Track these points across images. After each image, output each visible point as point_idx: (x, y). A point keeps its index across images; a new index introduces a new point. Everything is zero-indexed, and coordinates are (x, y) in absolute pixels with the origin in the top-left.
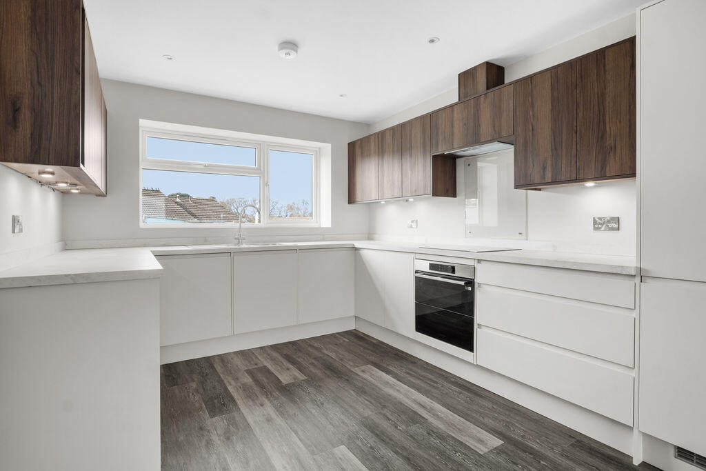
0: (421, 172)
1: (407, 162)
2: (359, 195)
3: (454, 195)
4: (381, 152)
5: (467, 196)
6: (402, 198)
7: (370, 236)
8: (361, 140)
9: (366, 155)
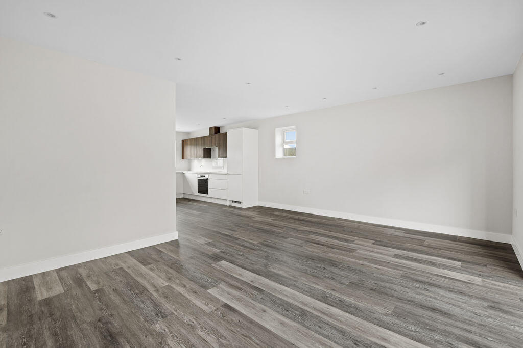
0: (200, 151)
1: (198, 148)
2: (185, 157)
3: (210, 158)
4: (191, 144)
5: (213, 158)
6: (197, 158)
7: (189, 170)
8: (186, 140)
9: (187, 144)
